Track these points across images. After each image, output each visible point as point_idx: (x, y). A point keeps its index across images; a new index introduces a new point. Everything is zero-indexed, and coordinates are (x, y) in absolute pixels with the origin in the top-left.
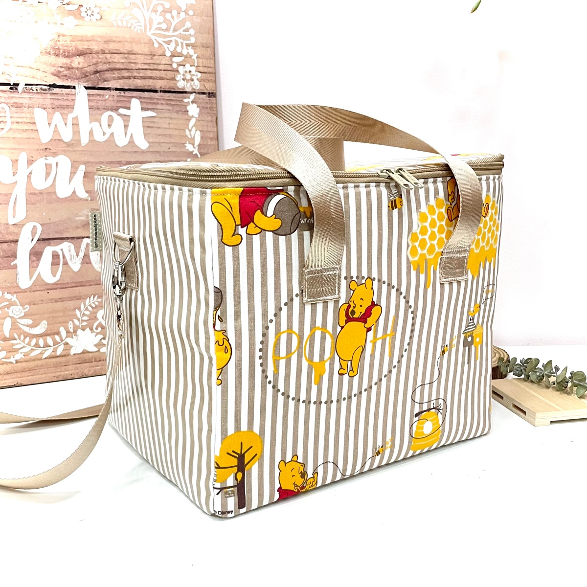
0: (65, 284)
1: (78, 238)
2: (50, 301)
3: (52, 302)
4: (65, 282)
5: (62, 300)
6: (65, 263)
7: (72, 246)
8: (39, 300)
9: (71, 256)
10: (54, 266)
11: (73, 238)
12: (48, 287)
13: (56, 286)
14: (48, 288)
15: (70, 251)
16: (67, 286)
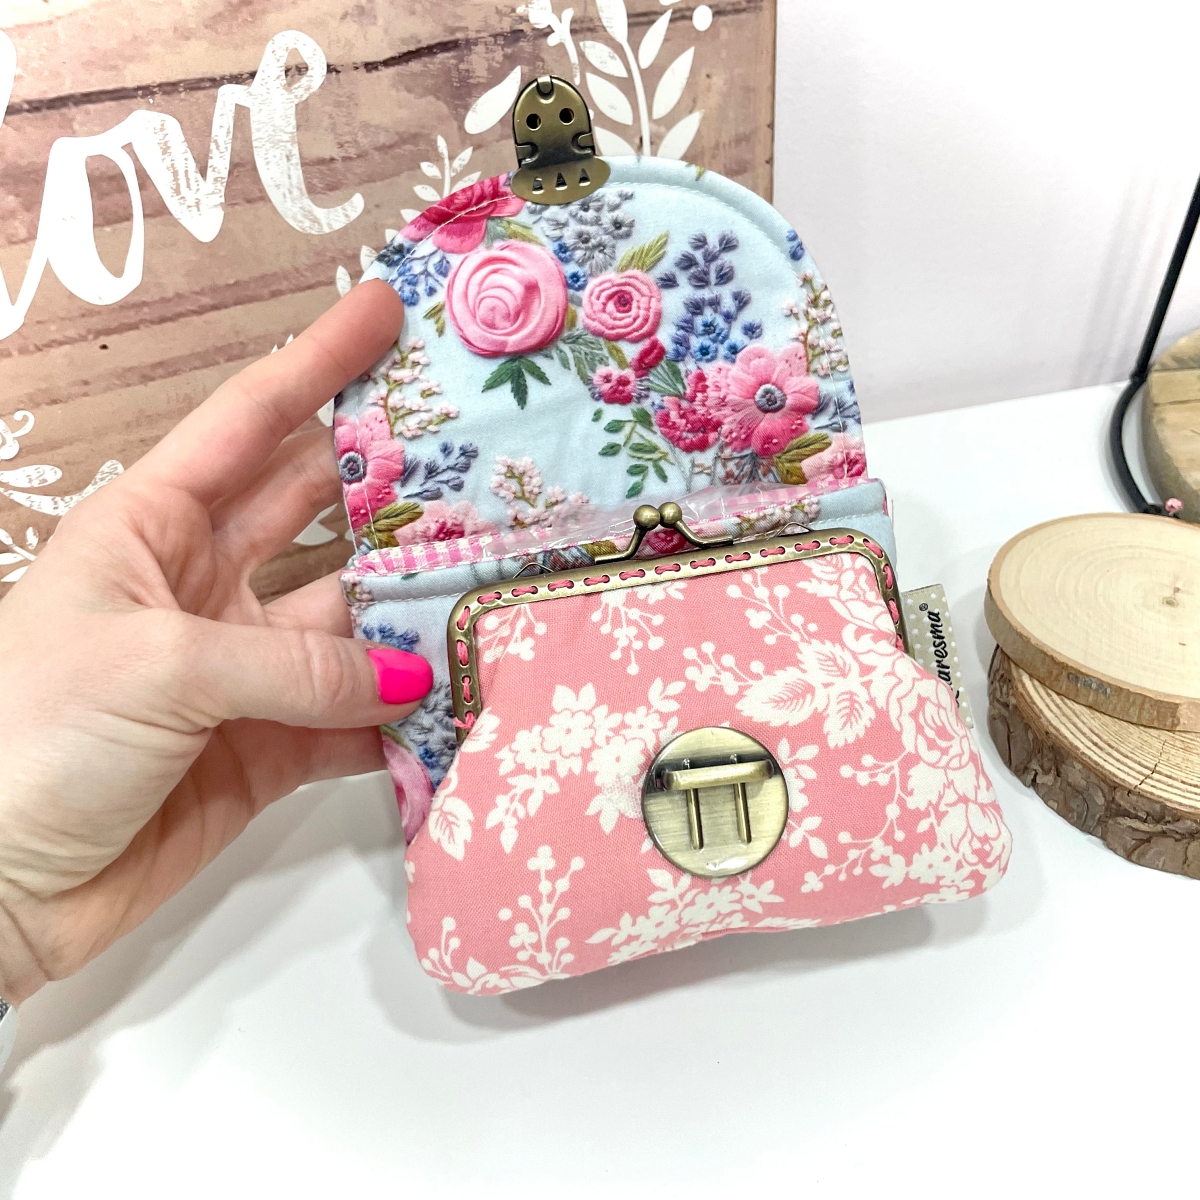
0: (169, 300)
1: (195, 85)
2: (117, 382)
3: (128, 385)
4: (170, 294)
5: (168, 368)
6: (156, 210)
7: (173, 125)
8: (74, 384)
9: (175, 173)
10: (108, 229)
11: (170, 88)
12: (96, 323)
13: (132, 316)
14: (100, 327)
15: (166, 150)
16: (179, 309)
